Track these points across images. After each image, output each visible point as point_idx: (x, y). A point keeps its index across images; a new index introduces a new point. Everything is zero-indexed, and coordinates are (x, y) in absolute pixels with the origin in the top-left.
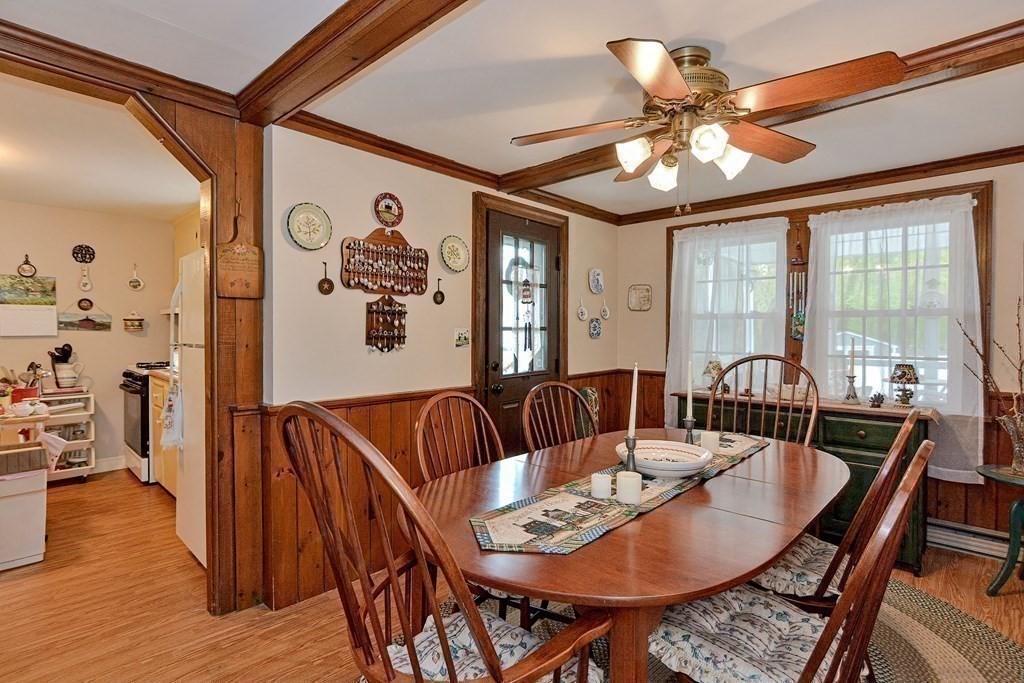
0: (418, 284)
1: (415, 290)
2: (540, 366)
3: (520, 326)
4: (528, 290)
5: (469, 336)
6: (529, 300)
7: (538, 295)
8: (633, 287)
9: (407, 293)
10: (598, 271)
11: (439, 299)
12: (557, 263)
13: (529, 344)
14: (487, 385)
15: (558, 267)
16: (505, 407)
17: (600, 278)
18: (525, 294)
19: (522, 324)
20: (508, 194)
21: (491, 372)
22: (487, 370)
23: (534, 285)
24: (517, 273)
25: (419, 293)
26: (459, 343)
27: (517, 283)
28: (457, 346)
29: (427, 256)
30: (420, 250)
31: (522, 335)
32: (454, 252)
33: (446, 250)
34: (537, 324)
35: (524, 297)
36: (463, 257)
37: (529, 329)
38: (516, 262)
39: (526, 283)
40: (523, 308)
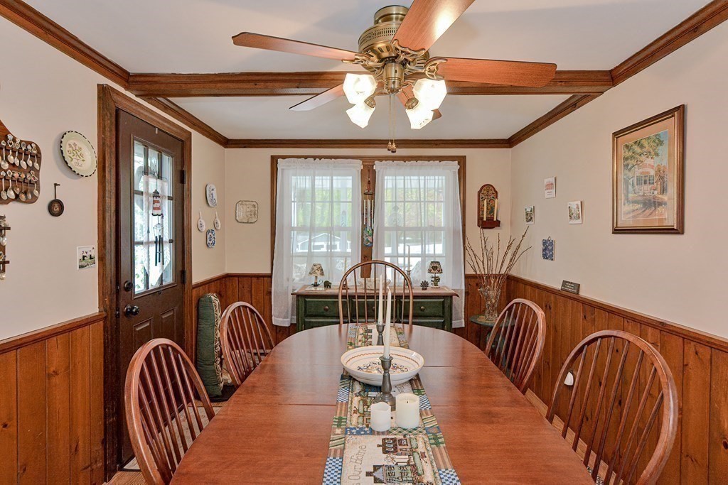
0: (26, 189)
1: (23, 197)
2: (169, 280)
3: (150, 240)
4: (158, 202)
5: (95, 254)
6: (159, 212)
7: (167, 207)
8: (241, 202)
9: (9, 200)
10: (213, 187)
11: (56, 209)
12: (182, 177)
13: (159, 258)
14: (118, 309)
15: (182, 181)
16: (138, 329)
17: (214, 193)
18: (155, 206)
19: (152, 238)
20: (136, 96)
21: (123, 293)
22: (118, 292)
23: (164, 196)
24: (147, 184)
25: (27, 202)
26: (83, 263)
27: (148, 194)
28: (81, 267)
29: (39, 152)
30: (30, 143)
31: (153, 249)
32: (76, 151)
33: (66, 148)
34: (166, 238)
35: (154, 209)
36: (88, 160)
37: (159, 242)
38: (146, 171)
39: (156, 194)
40: (154, 220)
